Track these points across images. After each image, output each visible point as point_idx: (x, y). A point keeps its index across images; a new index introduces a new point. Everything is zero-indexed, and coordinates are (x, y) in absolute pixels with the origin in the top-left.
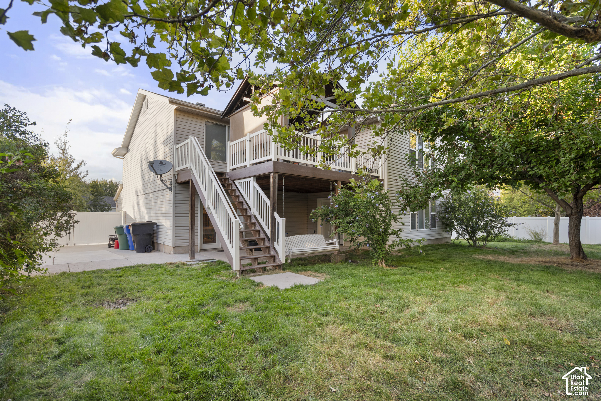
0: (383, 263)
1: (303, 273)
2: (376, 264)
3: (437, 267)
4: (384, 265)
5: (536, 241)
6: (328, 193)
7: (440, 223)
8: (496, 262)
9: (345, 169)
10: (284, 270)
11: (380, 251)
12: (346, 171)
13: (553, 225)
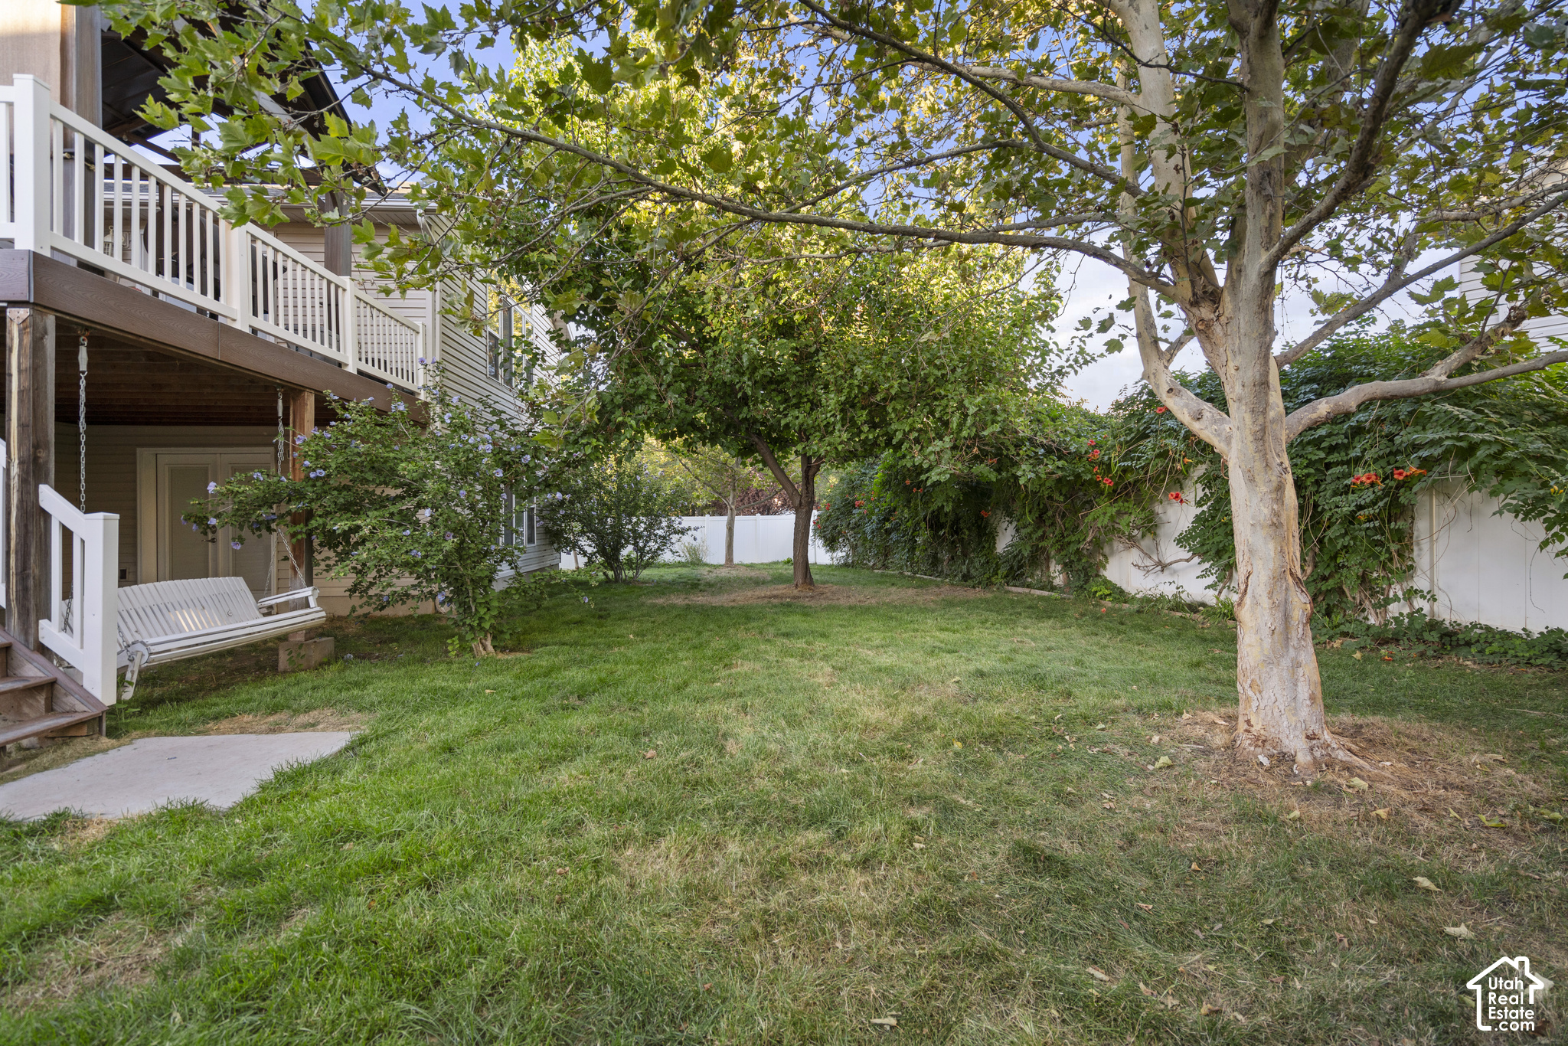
0: (489, 643)
1: (224, 724)
2: (464, 649)
3: (618, 632)
4: (490, 648)
5: (693, 564)
6: (271, 429)
7: (542, 530)
8: (688, 607)
9: (325, 350)
10: (113, 732)
11: (482, 611)
12: (326, 359)
13: (724, 530)
